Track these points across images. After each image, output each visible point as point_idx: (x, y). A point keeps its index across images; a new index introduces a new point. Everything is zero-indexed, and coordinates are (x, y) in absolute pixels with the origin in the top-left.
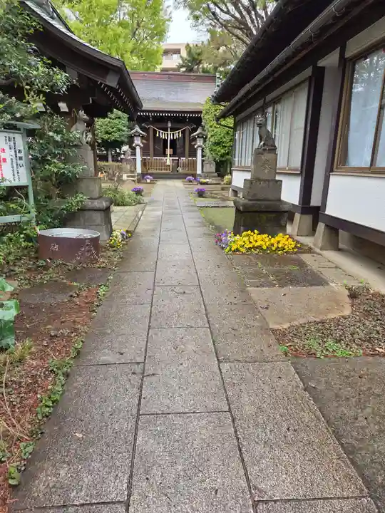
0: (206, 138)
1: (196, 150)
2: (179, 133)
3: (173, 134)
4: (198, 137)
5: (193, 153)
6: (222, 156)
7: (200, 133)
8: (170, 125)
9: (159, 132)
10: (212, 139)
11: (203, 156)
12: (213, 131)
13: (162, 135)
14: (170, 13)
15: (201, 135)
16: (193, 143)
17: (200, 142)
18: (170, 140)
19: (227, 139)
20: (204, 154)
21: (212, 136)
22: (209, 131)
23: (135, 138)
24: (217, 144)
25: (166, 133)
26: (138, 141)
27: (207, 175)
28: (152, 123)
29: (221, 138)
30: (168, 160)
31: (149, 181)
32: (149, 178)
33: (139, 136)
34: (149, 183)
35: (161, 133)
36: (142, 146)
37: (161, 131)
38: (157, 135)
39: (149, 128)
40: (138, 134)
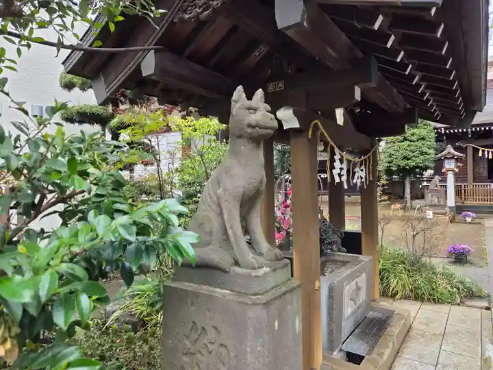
9: (483, 151)
13: (488, 154)
23: (446, 161)
26: (449, 165)
28: (469, 140)
31: (469, 220)
32: (469, 216)
33: (453, 158)
34: (470, 223)
35: (486, 152)
36: (457, 170)
37: (487, 150)
38: (480, 155)
39: (466, 147)
40: (451, 156)
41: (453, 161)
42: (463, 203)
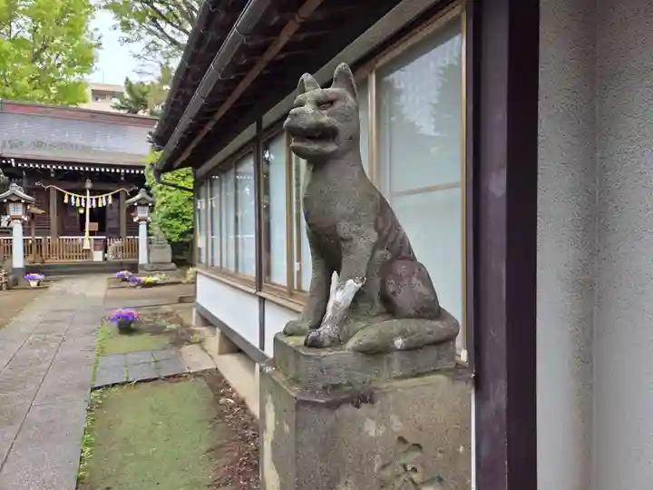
0: (153, 206)
1: (137, 225)
2: (107, 197)
3: (97, 200)
4: (139, 205)
5: (133, 229)
6: (183, 235)
7: (142, 199)
8: (89, 185)
9: (70, 196)
10: (163, 209)
11: (149, 235)
12: (165, 195)
13: (75, 199)
14: (100, 38)
15: (143, 202)
16: (132, 214)
17: (141, 213)
18: (91, 209)
19: (190, 208)
20: (150, 232)
21: (163, 203)
22: (157, 196)
24: (174, 215)
25: (83, 197)
26: (16, 211)
27: (155, 267)
28: (51, 181)
29: (179, 207)
30: (87, 241)
31: (33, 284)
32: (34, 279)
33: (19, 201)
34: (34, 288)
35: (73, 198)
36: (26, 219)
37: (73, 195)
38: (66, 201)
39: (49, 189)
40: (18, 199)
41: (20, 206)
42: (44, 263)
